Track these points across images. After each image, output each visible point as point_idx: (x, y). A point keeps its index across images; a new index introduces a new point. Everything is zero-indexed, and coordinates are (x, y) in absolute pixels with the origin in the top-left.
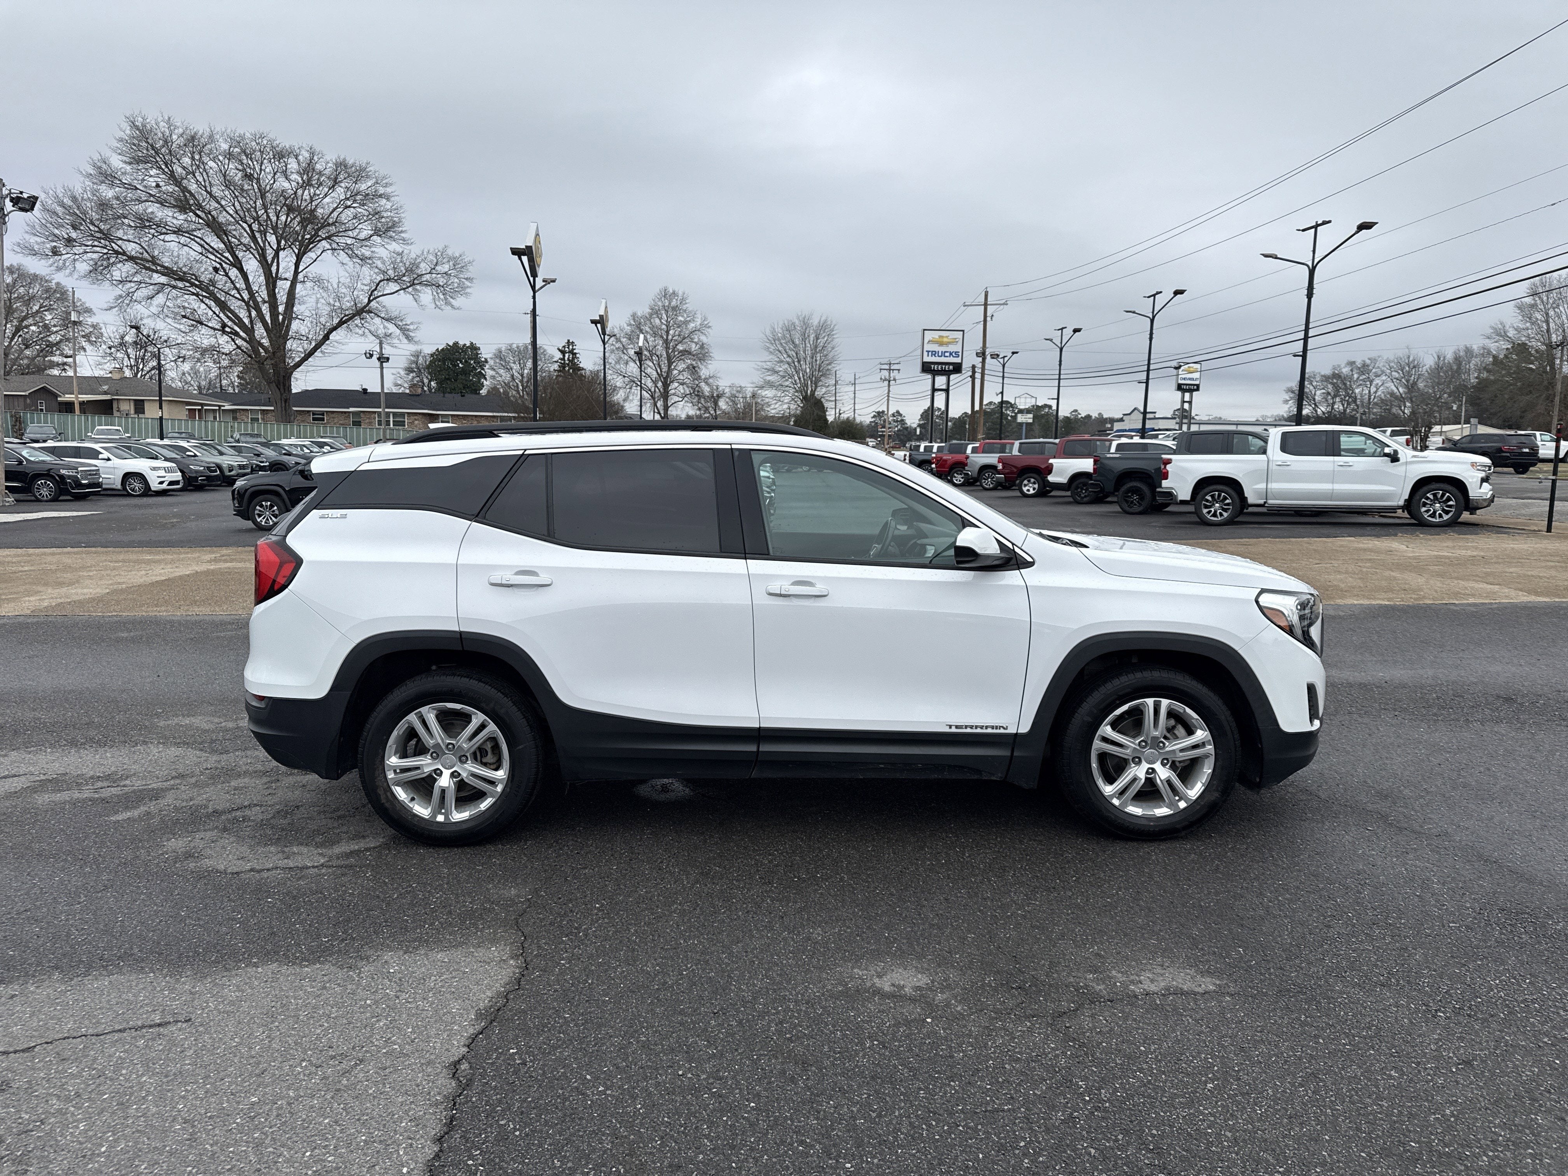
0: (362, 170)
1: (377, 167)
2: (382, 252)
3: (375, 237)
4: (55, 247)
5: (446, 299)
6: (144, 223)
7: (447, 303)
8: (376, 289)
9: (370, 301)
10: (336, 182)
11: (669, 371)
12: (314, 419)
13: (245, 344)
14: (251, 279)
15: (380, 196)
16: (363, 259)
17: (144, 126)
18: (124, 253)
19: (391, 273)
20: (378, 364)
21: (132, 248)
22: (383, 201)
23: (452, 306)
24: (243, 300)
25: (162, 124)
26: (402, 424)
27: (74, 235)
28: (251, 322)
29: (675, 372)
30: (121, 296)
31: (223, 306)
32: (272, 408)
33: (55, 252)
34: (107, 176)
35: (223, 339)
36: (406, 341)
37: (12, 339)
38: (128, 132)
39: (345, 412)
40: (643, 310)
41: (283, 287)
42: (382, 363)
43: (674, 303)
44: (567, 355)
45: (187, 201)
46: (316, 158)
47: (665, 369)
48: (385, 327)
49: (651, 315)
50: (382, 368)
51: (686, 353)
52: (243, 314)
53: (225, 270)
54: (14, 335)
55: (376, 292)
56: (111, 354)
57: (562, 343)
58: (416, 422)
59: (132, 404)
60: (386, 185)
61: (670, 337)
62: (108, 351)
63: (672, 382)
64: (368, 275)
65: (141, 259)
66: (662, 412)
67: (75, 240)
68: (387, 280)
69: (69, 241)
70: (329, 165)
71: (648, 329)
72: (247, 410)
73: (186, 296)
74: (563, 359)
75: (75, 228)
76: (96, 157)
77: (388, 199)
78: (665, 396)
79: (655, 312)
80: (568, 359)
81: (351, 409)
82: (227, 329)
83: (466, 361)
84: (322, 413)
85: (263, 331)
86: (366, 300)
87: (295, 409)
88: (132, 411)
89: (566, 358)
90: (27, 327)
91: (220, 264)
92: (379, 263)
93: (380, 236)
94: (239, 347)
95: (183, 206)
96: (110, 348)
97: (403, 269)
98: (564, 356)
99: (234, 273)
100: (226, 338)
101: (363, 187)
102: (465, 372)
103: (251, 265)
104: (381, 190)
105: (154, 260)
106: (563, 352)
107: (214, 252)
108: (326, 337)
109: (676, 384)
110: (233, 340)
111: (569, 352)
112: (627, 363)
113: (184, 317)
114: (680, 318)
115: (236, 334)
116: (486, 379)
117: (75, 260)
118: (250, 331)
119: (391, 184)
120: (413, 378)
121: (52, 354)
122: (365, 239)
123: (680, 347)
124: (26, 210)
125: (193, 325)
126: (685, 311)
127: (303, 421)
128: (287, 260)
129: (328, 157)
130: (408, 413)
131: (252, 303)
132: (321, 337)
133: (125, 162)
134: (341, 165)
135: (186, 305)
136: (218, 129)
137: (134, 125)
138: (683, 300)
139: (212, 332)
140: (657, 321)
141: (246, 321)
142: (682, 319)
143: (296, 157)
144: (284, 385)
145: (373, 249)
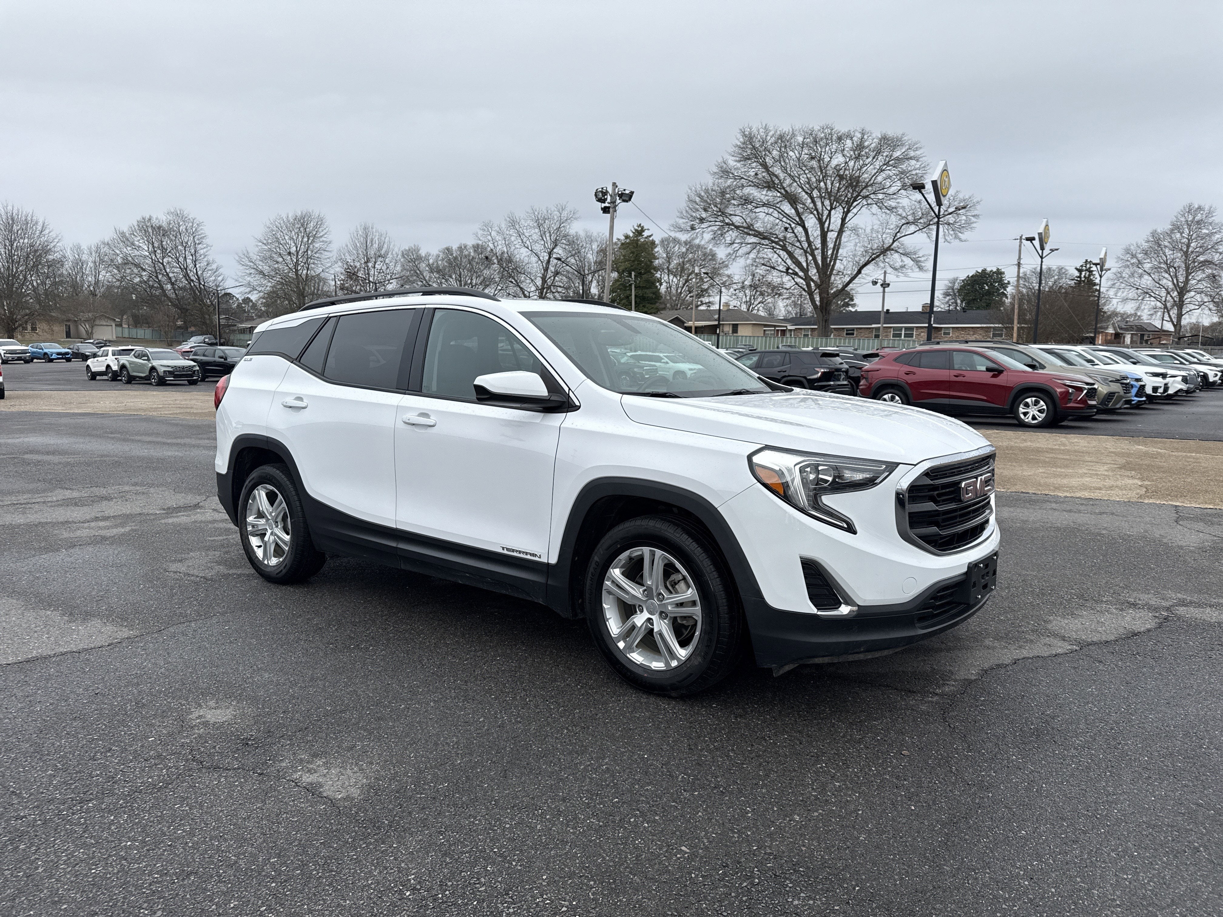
0: (899, 140)
1: (910, 137)
2: (905, 202)
3: (902, 191)
4: (693, 225)
5: (956, 234)
6: (746, 201)
7: (957, 237)
8: (899, 232)
9: (894, 241)
10: (878, 152)
11: (1187, 281)
12: (847, 334)
13: (802, 281)
14: (810, 232)
15: (911, 158)
16: (891, 209)
17: (750, 134)
18: (733, 224)
19: (911, 218)
20: (881, 289)
21: (737, 220)
22: (913, 162)
23: (961, 240)
24: (802, 248)
25: (761, 130)
26: (911, 336)
27: (704, 215)
28: (807, 265)
29: (1193, 282)
30: (730, 254)
31: (791, 255)
32: (816, 327)
33: (693, 228)
34: (725, 172)
35: (786, 278)
36: (918, 270)
37: (682, 288)
38: (742, 140)
39: (870, 328)
40: (1164, 226)
41: (832, 236)
42: (884, 288)
43: (1198, 218)
44: (1083, 273)
45: (773, 182)
46: (866, 137)
47: (1182, 279)
48: (902, 261)
49: (1172, 231)
50: (884, 292)
51: (1208, 263)
52: (802, 260)
53: (792, 228)
54: (684, 285)
55: (898, 234)
56: (735, 295)
57: (1079, 263)
58: (922, 334)
59: (731, 327)
60: (917, 149)
61: (1190, 249)
62: (734, 292)
63: (1189, 291)
64: (894, 220)
65: (742, 227)
66: (1175, 320)
67: (704, 219)
68: (907, 223)
69: (702, 220)
70: (875, 140)
71: (1166, 244)
72: (801, 329)
73: (766, 250)
74: (1080, 277)
75: (705, 210)
76: (720, 160)
77: (917, 161)
78: (1180, 305)
79: (1176, 227)
80: (1085, 277)
81: (873, 326)
82: (790, 271)
83: (991, 284)
84: (853, 329)
85: (815, 271)
86: (891, 241)
87: (832, 327)
88: (731, 332)
89: (1082, 276)
90: (691, 280)
91: (790, 224)
92: (900, 211)
93: (905, 190)
94: (797, 284)
95: (770, 186)
96: (735, 290)
97: (920, 213)
98: (1081, 274)
99: (799, 229)
100: (788, 278)
101: (897, 154)
102: (989, 293)
103: (811, 222)
104: (912, 154)
105: (750, 227)
106: (1080, 271)
107: (787, 216)
108: (859, 272)
109: (1192, 293)
110: (793, 279)
111: (1086, 270)
112: (1141, 276)
113: (763, 264)
114: (1205, 231)
115: (796, 274)
116: (1007, 298)
117: (703, 232)
118: (806, 271)
119: (921, 148)
120: (950, 300)
121: (703, 296)
122: (894, 194)
123: (1201, 258)
124: (627, 201)
125: (768, 270)
126: (1211, 224)
127: (839, 336)
128: (837, 216)
129: (874, 135)
130: (917, 327)
131: (810, 251)
132: (855, 272)
133: (736, 161)
134: (884, 140)
135: (765, 256)
136: (797, 127)
137: (744, 135)
138: (1210, 213)
139: (779, 274)
140: (1178, 235)
141: (804, 265)
142: (1207, 232)
143: (851, 139)
144: (826, 310)
145: (898, 201)
